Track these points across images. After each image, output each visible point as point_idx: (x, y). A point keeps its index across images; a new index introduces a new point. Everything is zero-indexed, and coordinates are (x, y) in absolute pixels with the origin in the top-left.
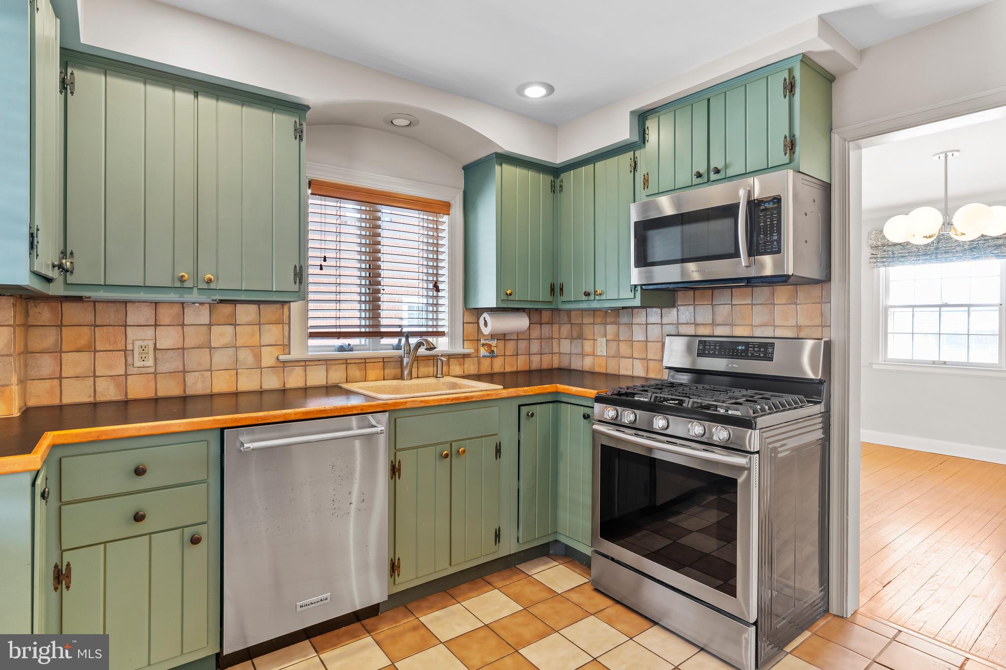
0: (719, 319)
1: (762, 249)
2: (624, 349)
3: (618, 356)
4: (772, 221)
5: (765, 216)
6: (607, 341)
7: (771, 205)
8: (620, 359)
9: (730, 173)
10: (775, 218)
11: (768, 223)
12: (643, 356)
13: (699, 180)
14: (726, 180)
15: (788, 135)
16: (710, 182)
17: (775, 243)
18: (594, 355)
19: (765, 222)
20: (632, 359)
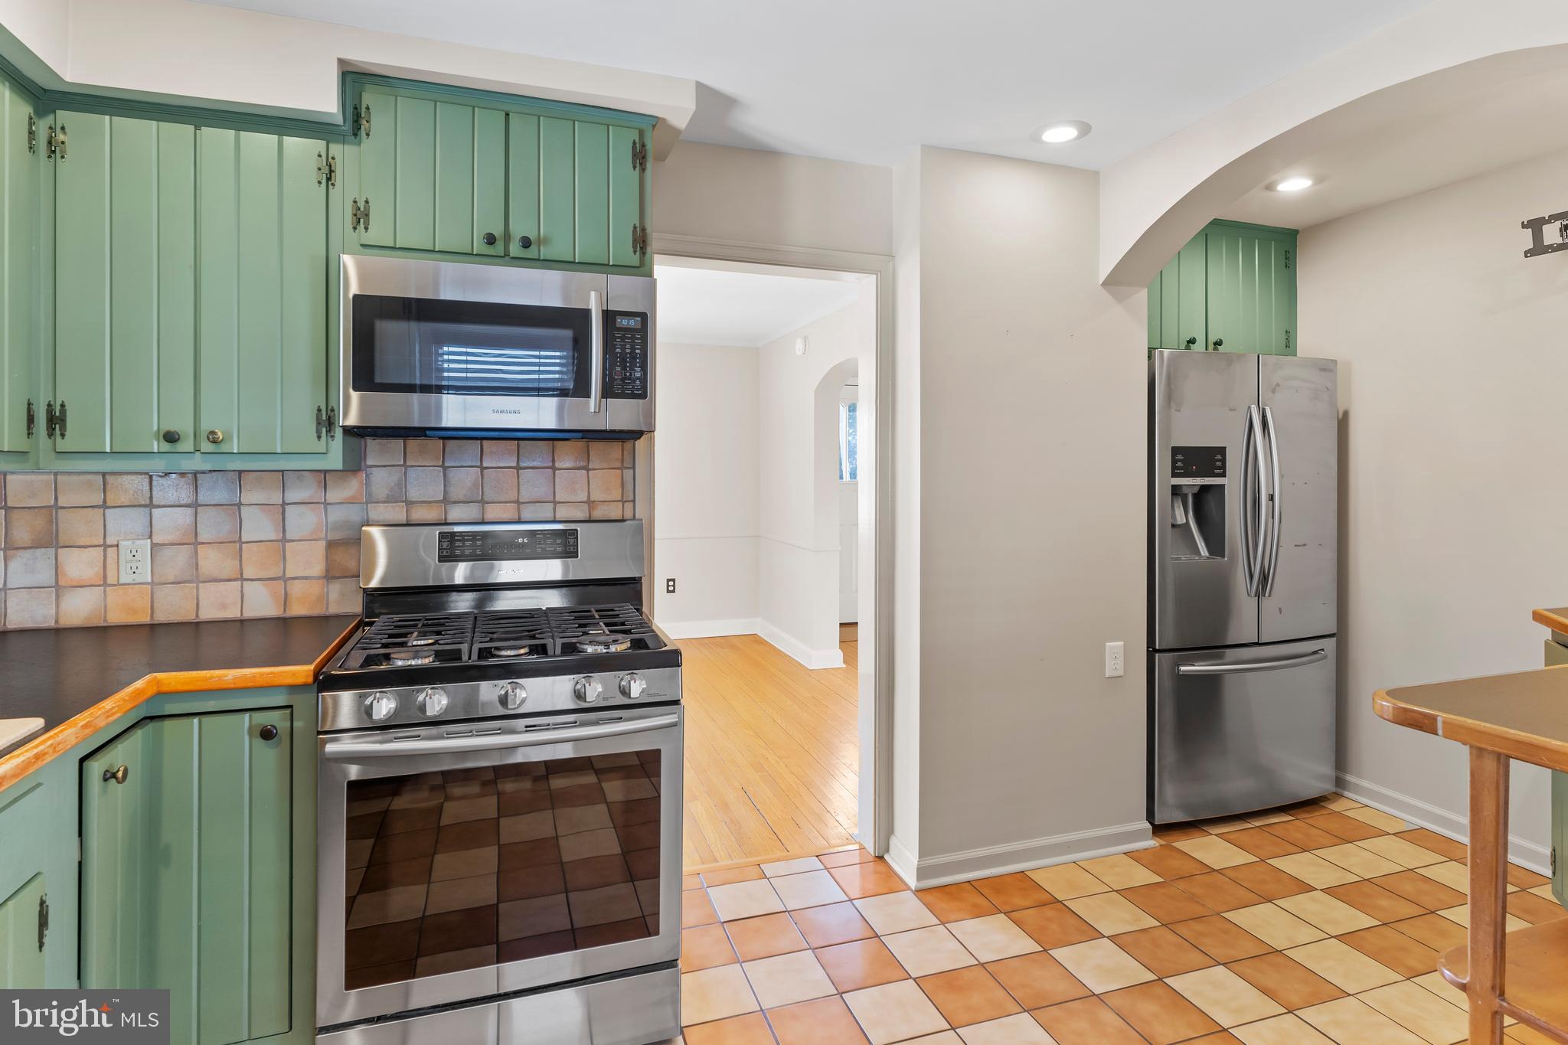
0: (456, 493)
1: (618, 389)
2: (211, 560)
3: (195, 577)
4: (633, 348)
5: (623, 338)
6: (154, 546)
7: (633, 323)
8: (200, 585)
9: (545, 252)
10: (638, 344)
11: (628, 351)
12: (276, 572)
13: (490, 250)
14: (538, 264)
15: (638, 225)
16: (507, 258)
17: (638, 382)
18: (105, 584)
19: (623, 348)
20: (240, 582)
